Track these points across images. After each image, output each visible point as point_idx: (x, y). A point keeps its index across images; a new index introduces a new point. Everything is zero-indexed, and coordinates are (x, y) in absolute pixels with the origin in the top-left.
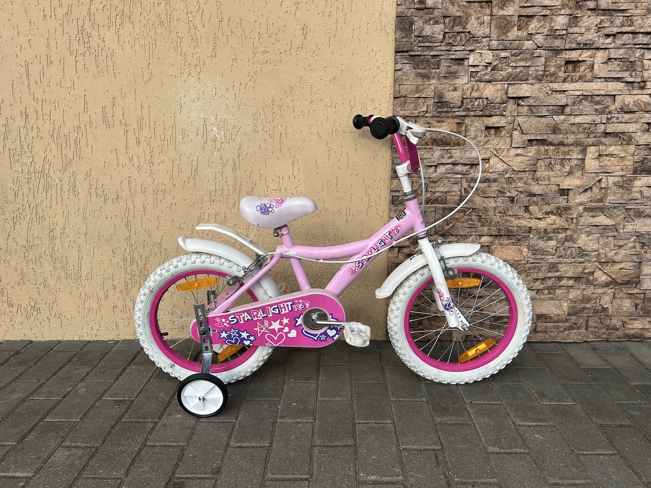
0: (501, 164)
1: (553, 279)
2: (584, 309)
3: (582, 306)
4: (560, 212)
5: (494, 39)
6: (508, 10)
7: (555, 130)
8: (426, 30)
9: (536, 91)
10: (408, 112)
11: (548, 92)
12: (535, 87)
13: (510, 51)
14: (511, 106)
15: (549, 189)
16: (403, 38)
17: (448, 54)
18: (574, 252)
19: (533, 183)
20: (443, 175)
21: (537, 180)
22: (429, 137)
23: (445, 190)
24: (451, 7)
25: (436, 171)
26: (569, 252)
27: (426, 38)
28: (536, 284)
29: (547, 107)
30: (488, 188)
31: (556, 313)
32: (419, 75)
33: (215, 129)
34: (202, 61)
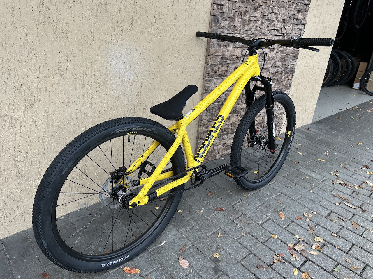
6: (246, 17)
8: (222, 23)
10: (213, 62)
16: (215, 26)
22: (218, 73)
24: (231, 13)
27: (221, 27)
32: (218, 44)
33: (129, 74)
34: (124, 32)
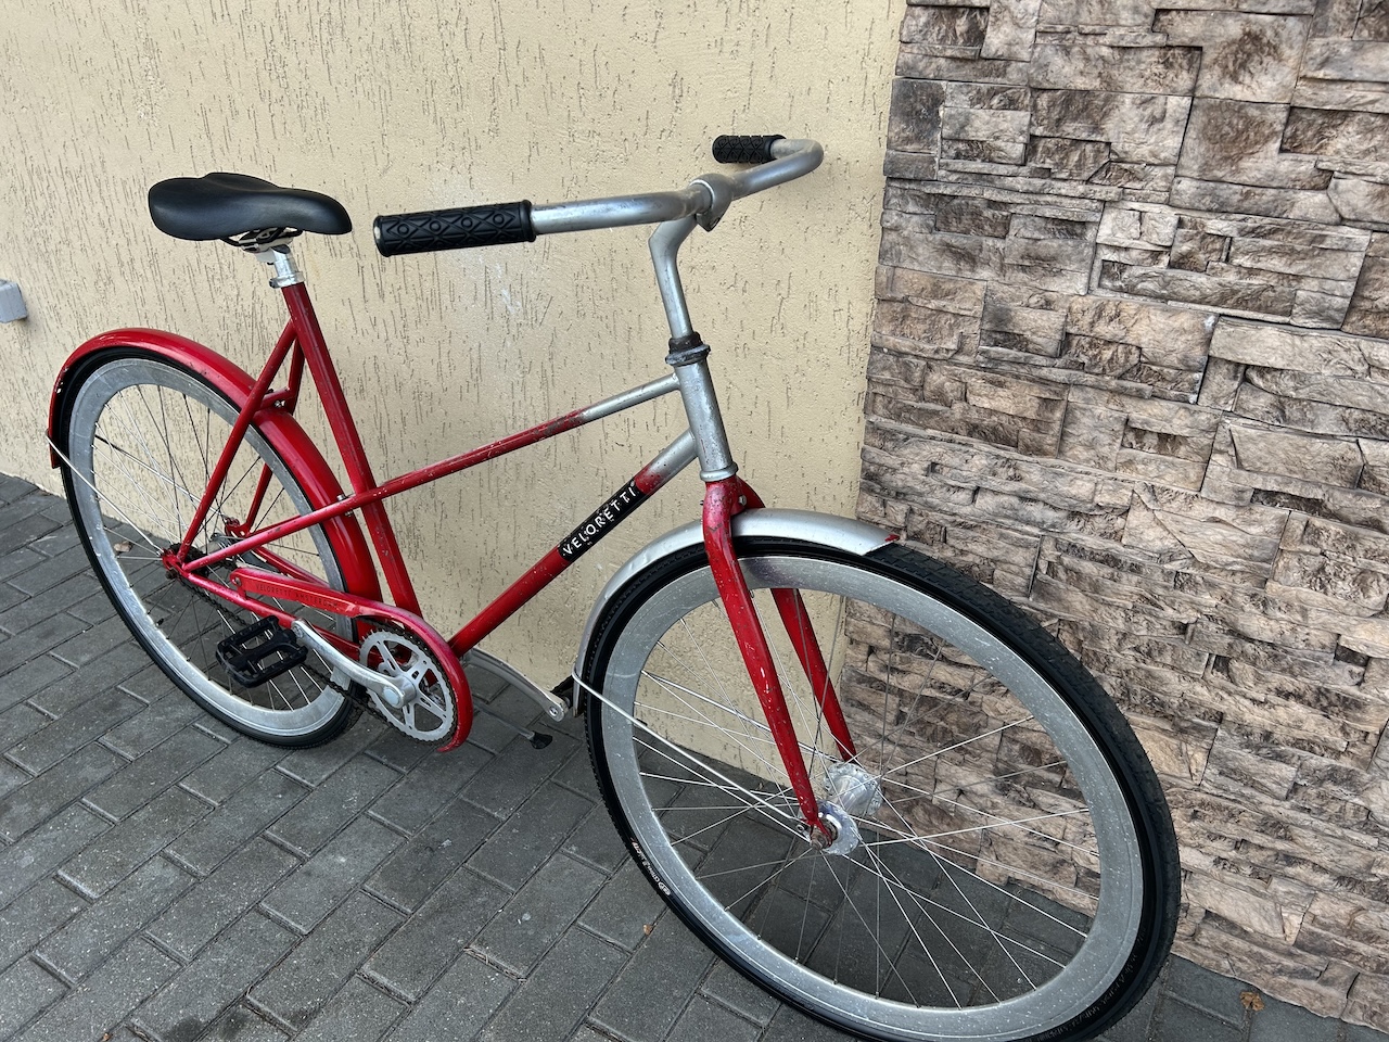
0: (1160, 529)
1: (1269, 853)
2: (1348, 952)
3: (1348, 942)
4: (1325, 704)
5: (1187, 173)
6: (1254, 85)
7: (1361, 479)
8: (977, 123)
9: (1311, 356)
10: (908, 343)
11: (1351, 364)
12: (1306, 345)
13: (1243, 216)
14: (1220, 382)
15: (1302, 636)
16: (908, 140)
17: (1037, 202)
18: (1350, 814)
19: (1248, 607)
20: (991, 517)
21: (1265, 604)
22: (958, 416)
23: (990, 555)
24: (1058, 61)
25: (974, 501)
26: (1334, 808)
27: (974, 147)
28: (1214, 844)
29: (1341, 409)
30: (1109, 583)
31: (1259, 928)
32: (948, 248)
33: (505, 292)
34: (472, 139)
